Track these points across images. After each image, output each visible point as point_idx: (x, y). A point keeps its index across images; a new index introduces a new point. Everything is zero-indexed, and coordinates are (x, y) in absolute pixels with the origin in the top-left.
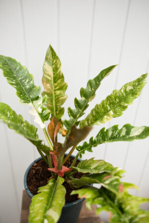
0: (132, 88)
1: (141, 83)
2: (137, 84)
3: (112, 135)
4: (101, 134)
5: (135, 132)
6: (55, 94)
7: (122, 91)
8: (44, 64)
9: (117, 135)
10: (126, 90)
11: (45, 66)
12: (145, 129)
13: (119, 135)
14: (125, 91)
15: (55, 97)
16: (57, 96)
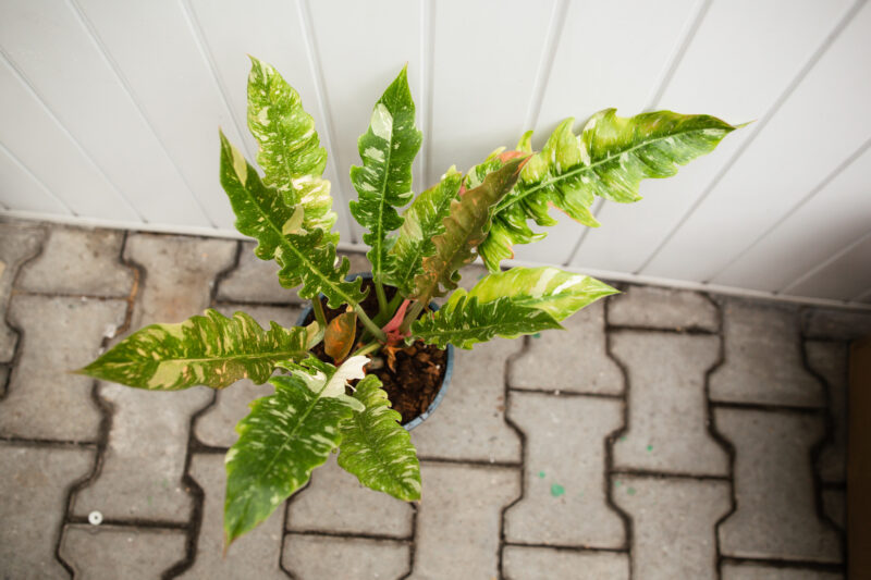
0: (266, 109)
1: (265, 82)
2: (264, 93)
3: (372, 183)
4: (360, 213)
5: (383, 127)
6: (231, 353)
7: (265, 138)
8: (160, 388)
9: (378, 172)
10: (264, 128)
11: (167, 385)
12: (384, 103)
13: (380, 165)
14: (267, 130)
15: (239, 352)
16: (236, 345)
